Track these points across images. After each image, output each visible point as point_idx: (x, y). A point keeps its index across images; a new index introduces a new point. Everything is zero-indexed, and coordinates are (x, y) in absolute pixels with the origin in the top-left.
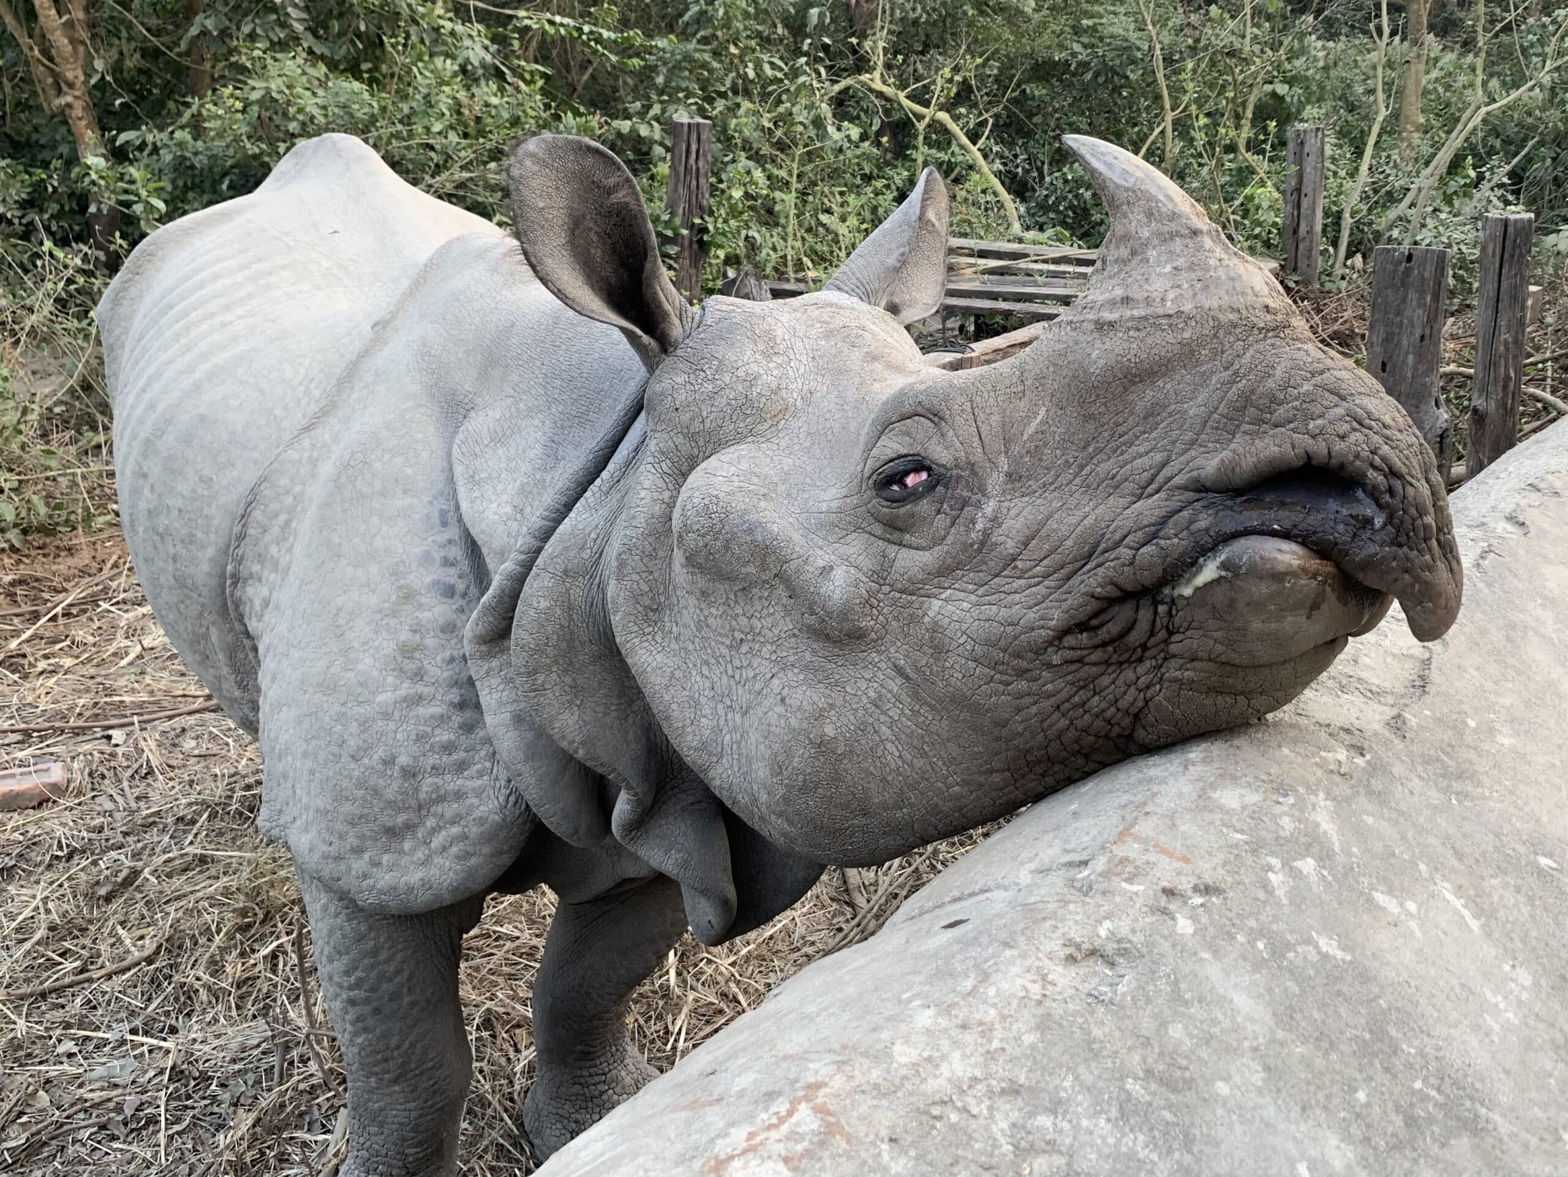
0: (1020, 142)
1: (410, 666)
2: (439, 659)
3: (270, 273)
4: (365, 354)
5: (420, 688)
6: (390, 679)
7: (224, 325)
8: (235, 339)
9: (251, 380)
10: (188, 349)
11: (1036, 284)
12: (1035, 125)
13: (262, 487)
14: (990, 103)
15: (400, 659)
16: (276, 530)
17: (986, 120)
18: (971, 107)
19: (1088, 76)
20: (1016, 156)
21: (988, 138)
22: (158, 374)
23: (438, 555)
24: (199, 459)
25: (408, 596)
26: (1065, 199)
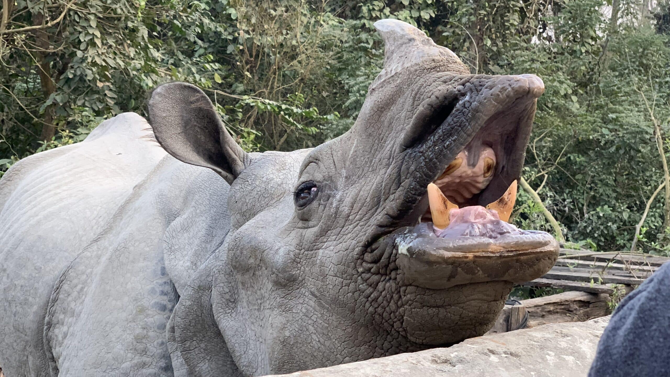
0: (567, 191)
1: (140, 347)
2: (155, 343)
3: (82, 172)
4: (129, 201)
5: (145, 359)
6: (129, 355)
7: (56, 194)
8: (61, 200)
9: (67, 218)
10: (35, 206)
11: (569, 271)
12: (577, 180)
13: (70, 272)
14: (546, 164)
15: (135, 343)
16: (75, 294)
17: (543, 176)
18: (533, 167)
19: (613, 149)
20: (564, 200)
21: (544, 187)
22: (18, 219)
23: (159, 289)
24: (36, 257)
25: (142, 310)
26: (598, 229)
